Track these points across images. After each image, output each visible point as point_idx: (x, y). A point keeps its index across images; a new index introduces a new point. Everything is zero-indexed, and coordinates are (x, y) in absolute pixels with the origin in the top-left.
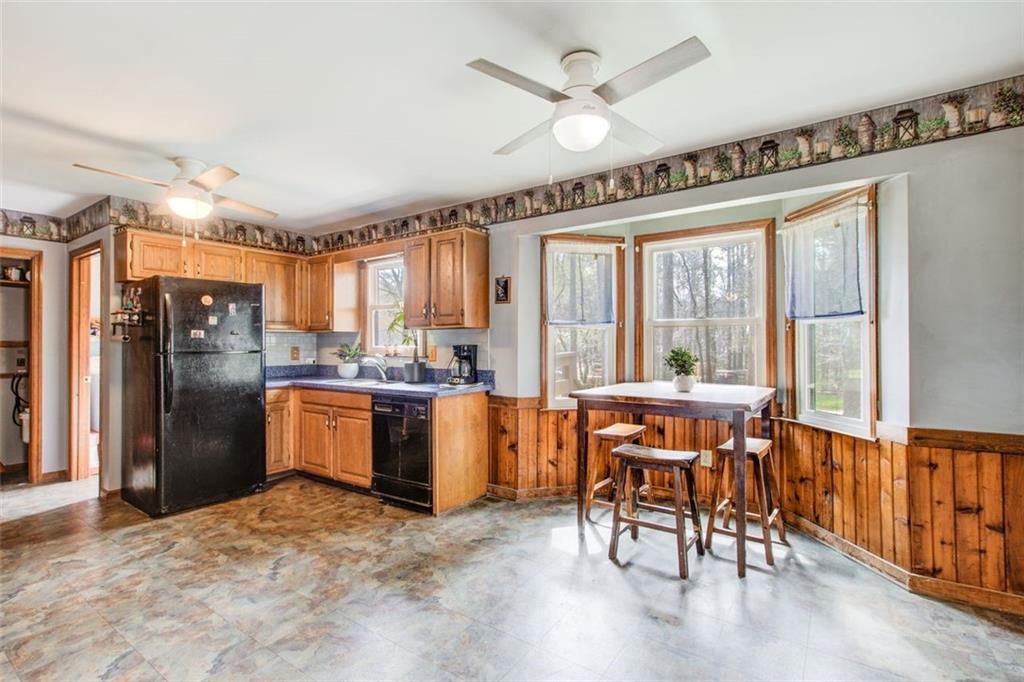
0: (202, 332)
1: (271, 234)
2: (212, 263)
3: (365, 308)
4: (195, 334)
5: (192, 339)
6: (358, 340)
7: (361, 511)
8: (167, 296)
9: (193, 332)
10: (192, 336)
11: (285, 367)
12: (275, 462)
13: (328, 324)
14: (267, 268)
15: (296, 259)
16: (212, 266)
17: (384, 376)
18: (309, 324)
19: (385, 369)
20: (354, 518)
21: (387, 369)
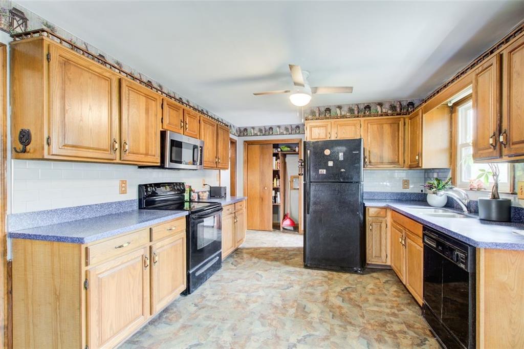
0: (325, 170)
1: (387, 106)
2: (344, 131)
3: (456, 148)
4: (321, 172)
5: (320, 174)
6: (450, 176)
7: (406, 329)
8: (309, 151)
9: (320, 170)
10: (320, 173)
11: (398, 194)
12: (376, 257)
13: (419, 164)
14: (378, 128)
15: (400, 118)
16: (344, 133)
17: (465, 209)
18: (409, 163)
19: (466, 202)
20: (393, 333)
21: (469, 203)
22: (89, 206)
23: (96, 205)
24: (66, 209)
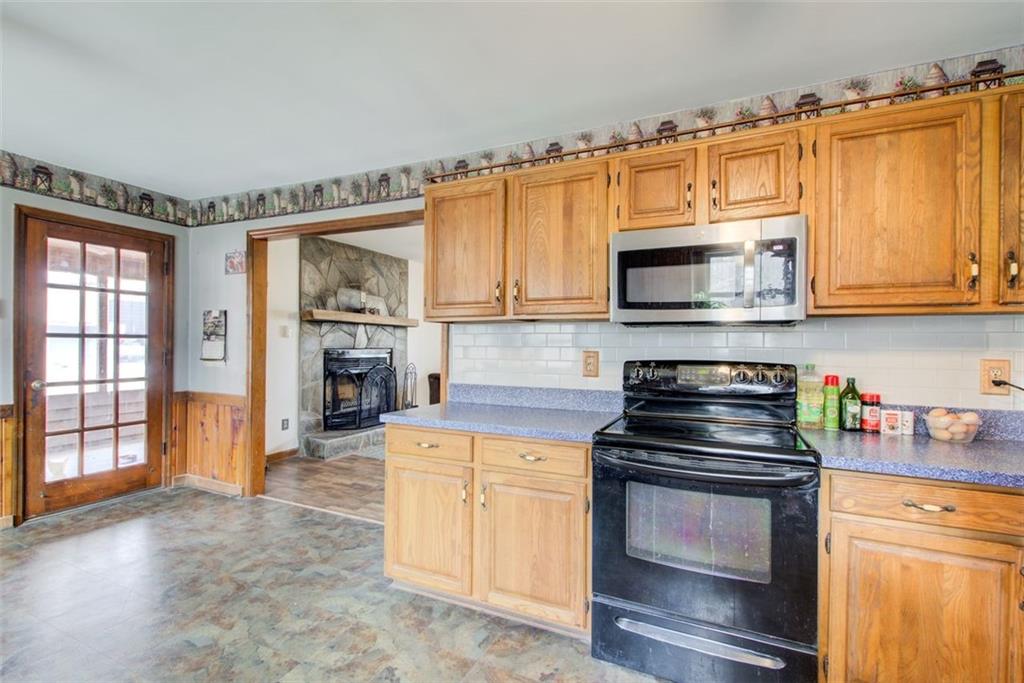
22: (530, 388)
23: (541, 389)
24: (499, 387)
